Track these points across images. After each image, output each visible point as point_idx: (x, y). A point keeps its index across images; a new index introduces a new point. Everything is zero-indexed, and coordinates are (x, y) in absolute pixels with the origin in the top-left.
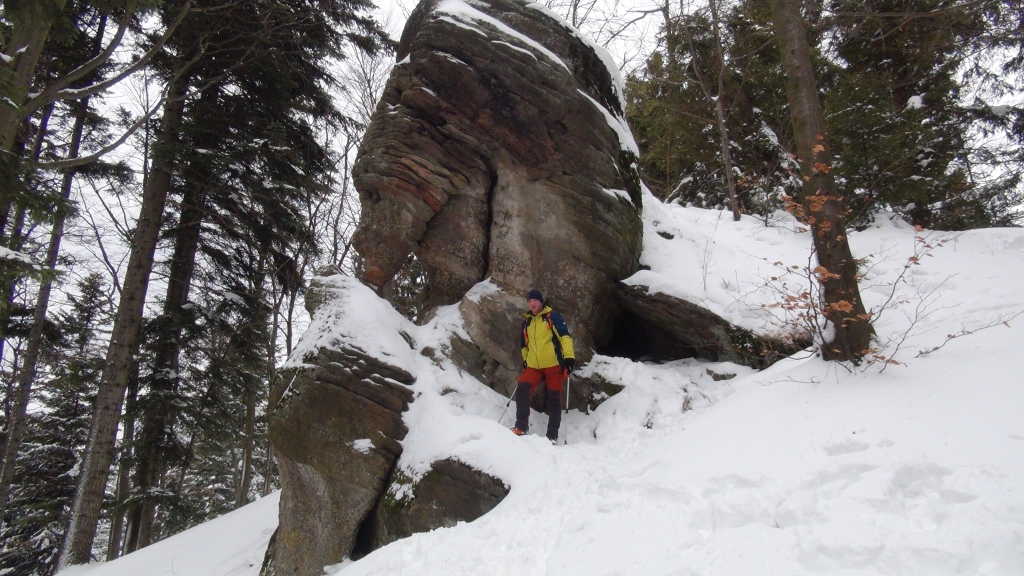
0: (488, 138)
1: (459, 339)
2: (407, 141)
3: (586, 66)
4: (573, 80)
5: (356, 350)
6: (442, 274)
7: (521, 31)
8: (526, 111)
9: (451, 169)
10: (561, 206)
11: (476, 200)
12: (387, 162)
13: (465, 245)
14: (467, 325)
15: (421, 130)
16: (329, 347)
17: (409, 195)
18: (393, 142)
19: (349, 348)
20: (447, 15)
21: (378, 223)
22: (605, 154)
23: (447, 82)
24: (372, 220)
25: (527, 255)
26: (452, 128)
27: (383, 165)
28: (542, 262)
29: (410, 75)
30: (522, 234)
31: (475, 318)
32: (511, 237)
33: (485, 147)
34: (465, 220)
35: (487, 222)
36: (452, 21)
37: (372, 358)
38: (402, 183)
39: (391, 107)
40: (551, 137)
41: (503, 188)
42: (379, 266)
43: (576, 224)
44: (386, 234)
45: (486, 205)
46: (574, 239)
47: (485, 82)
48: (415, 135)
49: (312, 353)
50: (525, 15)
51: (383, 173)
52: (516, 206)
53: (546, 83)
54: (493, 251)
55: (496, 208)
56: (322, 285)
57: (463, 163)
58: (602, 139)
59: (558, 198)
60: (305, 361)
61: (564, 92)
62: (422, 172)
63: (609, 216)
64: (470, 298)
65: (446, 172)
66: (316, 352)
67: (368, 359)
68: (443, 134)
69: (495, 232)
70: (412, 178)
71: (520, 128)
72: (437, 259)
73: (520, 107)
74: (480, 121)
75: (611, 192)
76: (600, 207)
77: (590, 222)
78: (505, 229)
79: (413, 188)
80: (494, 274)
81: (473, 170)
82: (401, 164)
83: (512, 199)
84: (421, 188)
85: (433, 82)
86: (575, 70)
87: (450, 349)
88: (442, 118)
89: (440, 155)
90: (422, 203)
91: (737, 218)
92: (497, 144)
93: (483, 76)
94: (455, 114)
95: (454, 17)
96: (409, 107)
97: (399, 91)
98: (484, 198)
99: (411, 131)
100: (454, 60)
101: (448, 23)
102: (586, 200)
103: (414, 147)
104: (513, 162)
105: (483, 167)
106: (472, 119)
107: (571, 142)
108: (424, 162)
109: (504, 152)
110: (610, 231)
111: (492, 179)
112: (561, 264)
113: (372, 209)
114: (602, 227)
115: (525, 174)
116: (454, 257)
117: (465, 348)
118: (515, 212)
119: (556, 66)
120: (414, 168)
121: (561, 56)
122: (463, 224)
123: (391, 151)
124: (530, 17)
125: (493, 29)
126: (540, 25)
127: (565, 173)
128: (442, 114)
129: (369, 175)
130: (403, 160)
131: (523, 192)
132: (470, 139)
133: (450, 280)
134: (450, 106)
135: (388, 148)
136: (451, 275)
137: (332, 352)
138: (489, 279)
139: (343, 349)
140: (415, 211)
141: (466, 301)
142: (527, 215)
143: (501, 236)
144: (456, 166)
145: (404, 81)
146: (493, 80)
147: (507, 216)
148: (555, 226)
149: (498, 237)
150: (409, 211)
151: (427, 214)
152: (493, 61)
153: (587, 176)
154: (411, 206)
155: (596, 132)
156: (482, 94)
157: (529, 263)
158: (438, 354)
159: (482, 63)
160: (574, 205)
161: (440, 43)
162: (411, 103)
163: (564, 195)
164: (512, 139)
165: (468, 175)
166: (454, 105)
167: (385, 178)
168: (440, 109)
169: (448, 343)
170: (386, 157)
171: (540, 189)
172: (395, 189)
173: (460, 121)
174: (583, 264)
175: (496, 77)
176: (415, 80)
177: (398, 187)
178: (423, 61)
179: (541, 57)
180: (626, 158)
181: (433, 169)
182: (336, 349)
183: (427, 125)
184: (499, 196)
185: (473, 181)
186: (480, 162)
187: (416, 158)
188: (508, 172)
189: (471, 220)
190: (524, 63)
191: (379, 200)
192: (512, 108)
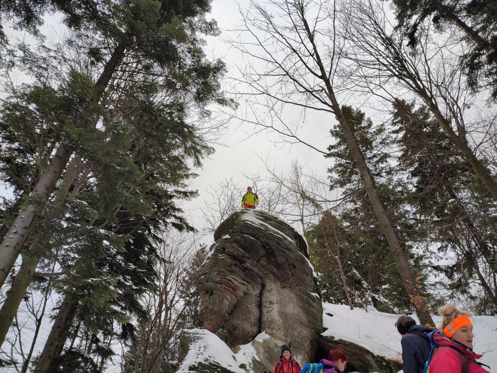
0: (264, 270)
2: (230, 270)
3: (300, 243)
4: (297, 248)
5: (216, 364)
8: (281, 259)
9: (247, 282)
10: (295, 299)
11: (255, 296)
13: (251, 316)
14: (258, 353)
15: (236, 265)
16: (203, 362)
17: (229, 292)
19: (213, 363)
21: (212, 305)
23: (248, 247)
24: (209, 304)
25: (281, 321)
26: (248, 265)
27: (218, 279)
28: (287, 324)
29: (230, 243)
30: (278, 311)
31: (261, 350)
32: (273, 313)
33: (261, 273)
35: (260, 306)
36: (251, 223)
37: (224, 368)
38: (226, 287)
39: (220, 255)
40: (290, 270)
41: (269, 291)
42: (212, 325)
43: (301, 307)
44: (216, 310)
45: (259, 298)
46: (300, 314)
48: (233, 267)
51: (217, 283)
52: (276, 299)
53: (287, 248)
54: (265, 319)
55: (264, 299)
57: (252, 279)
61: (294, 252)
62: (236, 283)
63: (314, 304)
66: (196, 365)
68: (244, 267)
69: (265, 310)
70: (231, 285)
71: (278, 266)
72: (238, 322)
74: (261, 262)
75: (313, 294)
76: (311, 300)
77: (307, 307)
78: (270, 309)
79: (231, 289)
80: (266, 329)
81: (256, 283)
83: (274, 296)
84: (235, 289)
85: (242, 246)
86: (297, 244)
89: (243, 276)
90: (234, 296)
91: (352, 309)
92: (267, 272)
93: (263, 245)
94: (250, 259)
96: (229, 255)
97: (224, 249)
98: (259, 295)
99: (231, 265)
100: (252, 238)
102: (305, 297)
103: (232, 272)
104: (275, 280)
105: (260, 282)
106: (258, 262)
107: (298, 272)
108: (237, 278)
110: (315, 311)
111: (263, 286)
112: (295, 325)
113: (209, 299)
114: (312, 309)
115: (280, 285)
116: (246, 322)
117: (258, 365)
118: (275, 302)
120: (233, 281)
122: (250, 306)
124: (279, 223)
125: (267, 227)
126: (283, 226)
127: (296, 285)
128: (244, 259)
129: (209, 283)
130: (228, 277)
131: (279, 293)
132: (255, 269)
134: (249, 256)
135: (219, 272)
136: (244, 330)
137: (205, 365)
138: (264, 332)
139: (210, 363)
140: (230, 300)
141: (256, 342)
142: (281, 303)
145: (227, 245)
147: (271, 303)
148: (293, 308)
149: (267, 312)
151: (235, 301)
152: (267, 239)
153: (304, 287)
154: (229, 297)
155: (306, 269)
156: (262, 252)
157: (282, 325)
158: (248, 367)
159: (263, 240)
160: (301, 299)
161: (245, 231)
163: (296, 295)
164: (275, 270)
169: (251, 363)
170: (219, 276)
171: (286, 292)
173: (252, 262)
174: (304, 326)
175: (269, 245)
176: (234, 245)
177: (224, 289)
178: (238, 238)
179: (285, 239)
180: (315, 280)
182: (207, 363)
183: (238, 263)
184: (266, 294)
185: (255, 288)
186: (259, 279)
187: (233, 277)
188: (272, 284)
189: (253, 305)
191: (212, 294)
192: (275, 258)
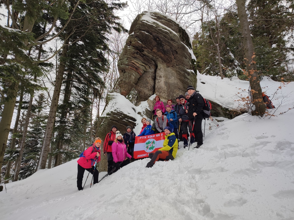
0: (156, 55)
1: (148, 110)
2: (133, 56)
3: (183, 35)
4: (179, 39)
5: (121, 112)
6: (142, 93)
7: (165, 25)
8: (167, 47)
9: (145, 64)
10: (176, 74)
11: (152, 73)
12: (128, 62)
13: (149, 85)
14: (150, 106)
15: (137, 53)
16: (114, 111)
17: (133, 71)
18: (129, 56)
19: (119, 112)
20: (145, 20)
21: (125, 79)
22: (188, 60)
23: (144, 39)
24: (123, 78)
25: (166, 88)
26: (145, 53)
27: (127, 63)
28: (170, 90)
29: (134, 38)
30: (164, 82)
31: (152, 104)
32: (161, 83)
33: (154, 58)
34: (148, 78)
35: (154, 79)
36: (146, 22)
37: (125, 114)
38: (132, 68)
39: (129, 47)
40: (173, 55)
41: (159, 69)
42: (125, 90)
43: (179, 79)
44: (127, 82)
45: (154, 74)
46: (179, 83)
47: (155, 39)
48: (135, 54)
49: (109, 113)
50: (166, 21)
51: (126, 65)
52: (163, 74)
53: (172, 40)
54: (156, 87)
55: (157, 75)
56: (110, 95)
57: (148, 62)
58: (187, 55)
59: (175, 72)
60: (107, 115)
61: (177, 42)
62: (137, 65)
63: (188, 77)
64: (150, 99)
65: (144, 65)
66: (110, 113)
67: (124, 114)
68: (143, 54)
69: (157, 81)
70: (134, 66)
71: (165, 52)
72: (141, 89)
73: (165, 47)
74: (153, 50)
75: (189, 71)
76: (186, 75)
77: (183, 79)
78: (160, 81)
79: (135, 69)
80: (157, 93)
81: (151, 64)
82: (132, 62)
83: (162, 72)
84: (137, 69)
85: (141, 40)
86: (180, 36)
87: (145, 112)
88: (143, 50)
89: (142, 60)
90: (137, 73)
91: (222, 79)
92: (158, 57)
93: (155, 38)
94: (146, 48)
95: (147, 21)
96: (134, 47)
97: (131, 42)
98: (154, 72)
99: (134, 53)
100: (147, 33)
101: (145, 23)
102: (182, 73)
103: (135, 58)
104: (163, 62)
105: (154, 64)
106: (151, 50)
107: (179, 56)
108: (138, 62)
109: (160, 59)
110: (189, 81)
111: (156, 67)
112: (175, 90)
113: (123, 75)
114: (186, 80)
115: (166, 65)
116: (145, 88)
117: (149, 112)
118: (163, 76)
119: (175, 35)
120: (135, 64)
121: (176, 32)
122: (148, 79)
123: (128, 59)
124: (168, 21)
125: (158, 24)
126: (170, 23)
127: (177, 65)
128: (143, 49)
129: (123, 65)
130: (132, 61)
131: (165, 70)
132: (151, 56)
133: (144, 94)
134: (145, 46)
135: (128, 58)
136: (144, 93)
137: (114, 113)
138: (155, 94)
139: (117, 112)
140: (135, 75)
141: (149, 100)
142: (166, 77)
143: (158, 82)
144: (146, 63)
145: (132, 39)
146: (157, 39)
147: (160, 77)
148: (174, 80)
149: (158, 83)
150: (134, 75)
151: (138, 76)
152: (158, 34)
153: (183, 66)
154: (134, 74)
155: (185, 54)
156: (154, 43)
157: (166, 90)
158: (142, 114)
159: (154, 34)
160: (179, 74)
161: (142, 29)
162: (134, 46)
163: (176, 71)
164: (163, 55)
165: (150, 65)
166: (146, 46)
167: (127, 66)
168: (142, 47)
169: (145, 111)
170: (127, 60)
171: (169, 69)
172: (130, 69)
173: (148, 50)
174: (181, 90)
175: (158, 38)
176: (136, 39)
177: (131, 69)
178: (138, 34)
179: (171, 32)
180: (193, 61)
181: (140, 64)
182: (115, 112)
183: (139, 52)
184: (158, 72)
185: (151, 67)
186: (153, 62)
187: (136, 61)
188: (161, 65)
189: (150, 78)
190: (166, 34)
191: (125, 72)
192: (163, 47)
